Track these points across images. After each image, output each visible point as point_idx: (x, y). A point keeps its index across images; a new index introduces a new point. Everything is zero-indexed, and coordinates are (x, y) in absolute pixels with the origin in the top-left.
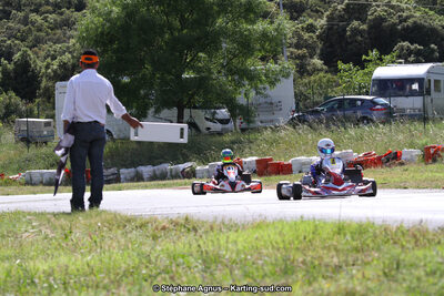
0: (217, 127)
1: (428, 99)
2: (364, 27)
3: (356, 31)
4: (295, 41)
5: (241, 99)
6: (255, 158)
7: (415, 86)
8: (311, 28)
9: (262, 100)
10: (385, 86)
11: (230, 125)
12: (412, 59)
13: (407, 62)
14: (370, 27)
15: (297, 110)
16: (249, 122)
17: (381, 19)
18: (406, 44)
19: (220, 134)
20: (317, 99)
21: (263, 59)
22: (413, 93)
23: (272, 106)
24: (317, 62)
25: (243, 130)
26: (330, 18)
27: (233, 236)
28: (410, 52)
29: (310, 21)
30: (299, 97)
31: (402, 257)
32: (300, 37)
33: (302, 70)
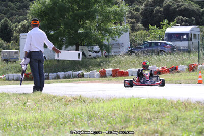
0: (94, 55)
1: (191, 42)
2: (162, 9)
3: (158, 11)
4: (130, 15)
5: (105, 42)
6: (111, 69)
7: (185, 37)
8: (137, 10)
9: (115, 42)
10: (171, 36)
11: (100, 54)
12: (183, 24)
13: (181, 25)
14: (164, 9)
15: (131, 47)
16: (108, 52)
17: (169, 6)
18: (180, 17)
19: (95, 58)
20: (140, 42)
21: (115, 23)
22: (184, 40)
23: (119, 45)
24: (140, 25)
25: (106, 56)
26: (146, 5)
27: (101, 105)
28: (182, 21)
29: (137, 6)
30: (132, 41)
31: (180, 115)
32: (132, 14)
33: (133, 29)
